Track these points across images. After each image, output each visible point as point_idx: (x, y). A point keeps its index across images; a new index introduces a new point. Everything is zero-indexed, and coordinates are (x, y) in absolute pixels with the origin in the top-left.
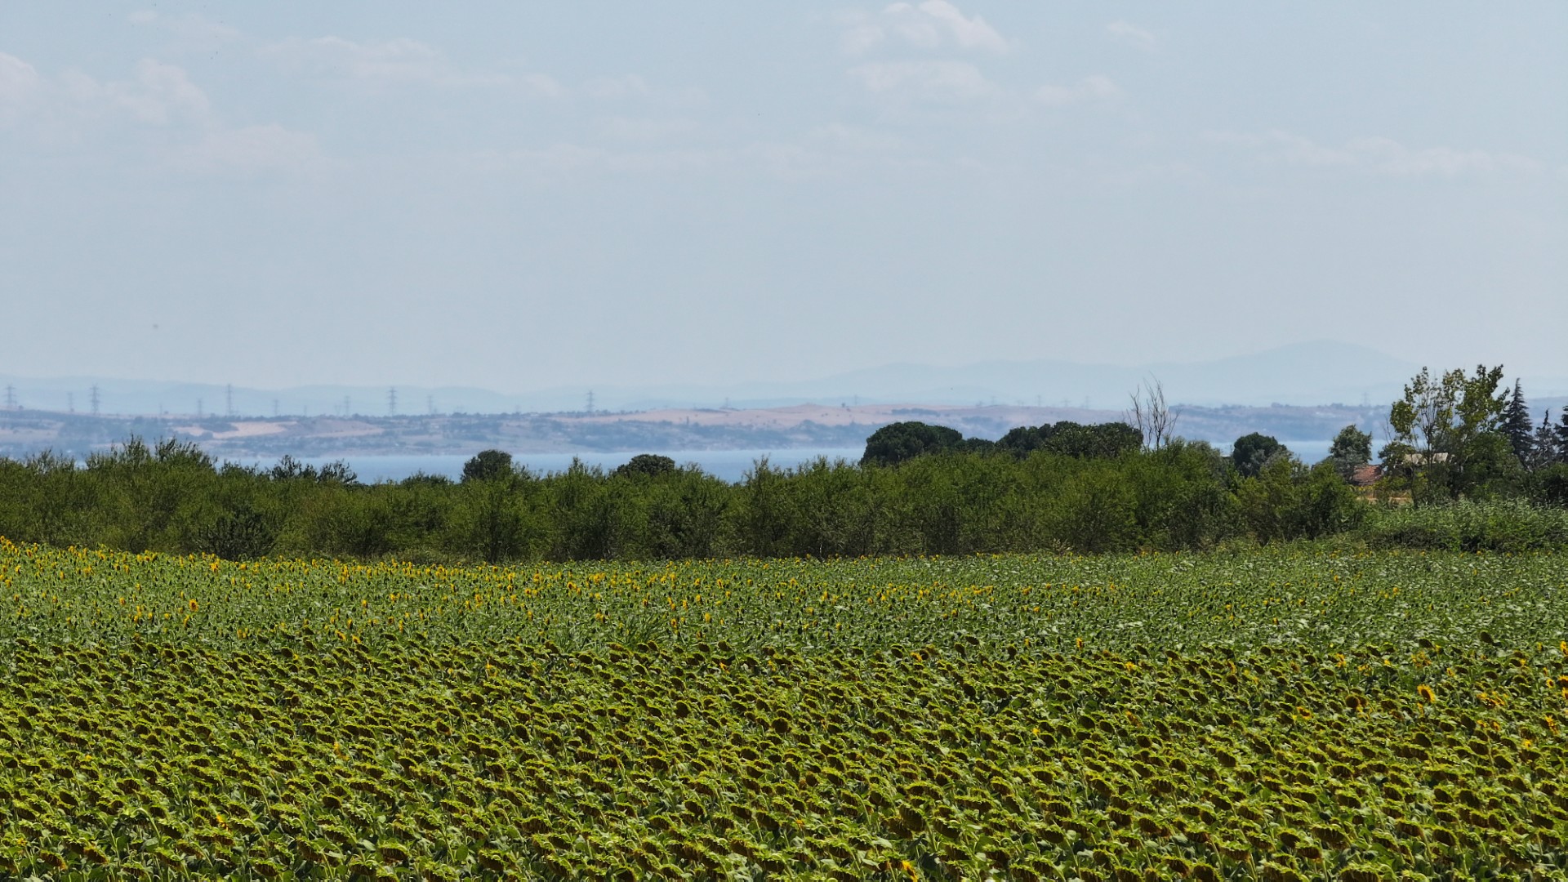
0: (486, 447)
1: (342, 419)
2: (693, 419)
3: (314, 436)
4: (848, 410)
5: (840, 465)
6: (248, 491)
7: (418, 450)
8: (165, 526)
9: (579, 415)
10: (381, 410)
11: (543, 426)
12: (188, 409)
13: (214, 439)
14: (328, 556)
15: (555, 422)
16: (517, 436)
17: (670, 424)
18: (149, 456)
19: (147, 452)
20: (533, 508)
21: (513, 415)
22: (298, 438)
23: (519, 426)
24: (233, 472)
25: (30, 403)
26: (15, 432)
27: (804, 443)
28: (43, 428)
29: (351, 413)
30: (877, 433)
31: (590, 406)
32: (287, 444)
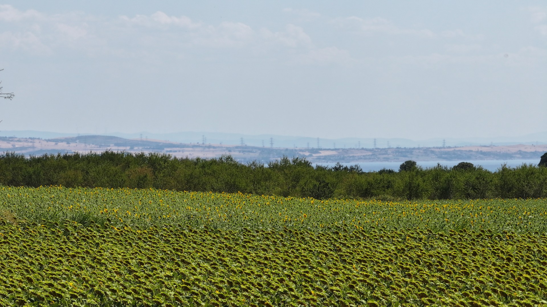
0: (408, 159)
1: (358, 149)
2: (480, 149)
3: (348, 155)
4: (534, 146)
5: (531, 166)
6: (324, 175)
7: (384, 160)
8: (296, 187)
9: (440, 148)
10: (371, 147)
11: (427, 152)
12: (304, 146)
13: (313, 156)
14: (352, 198)
15: (432, 150)
16: (418, 156)
17: (472, 151)
18: (290, 163)
19: (289, 161)
20: (424, 181)
21: (417, 148)
22: (342, 156)
23: (419, 152)
24: (319, 168)
25: (249, 144)
26: (244, 154)
27: (519, 158)
28: (253, 152)
29: (361, 147)
30: (545, 154)
31: (444, 145)
32: (339, 158)
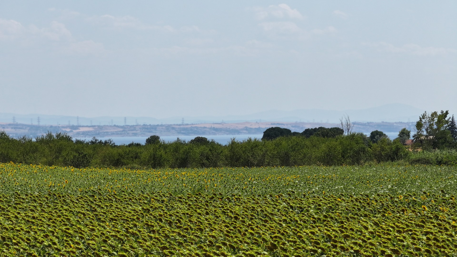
0: (152, 134)
1: (111, 126)
2: (213, 126)
3: (103, 131)
4: (258, 123)
5: (255, 140)
6: (83, 147)
7: (133, 135)
8: (59, 158)
9: (180, 125)
10: (122, 124)
11: (169, 128)
12: (66, 123)
13: (73, 132)
14: (106, 167)
15: (173, 127)
16: (161, 131)
17: (206, 128)
18: (54, 138)
19: (53, 136)
20: (166, 153)
21: (160, 125)
22: (98, 132)
23: (162, 128)
24: (78, 142)
25: (19, 122)
26: (16, 130)
27: (245, 133)
28: (23, 129)
29: (113, 124)
30: (266, 130)
31: (183, 122)
32: (95, 133)
